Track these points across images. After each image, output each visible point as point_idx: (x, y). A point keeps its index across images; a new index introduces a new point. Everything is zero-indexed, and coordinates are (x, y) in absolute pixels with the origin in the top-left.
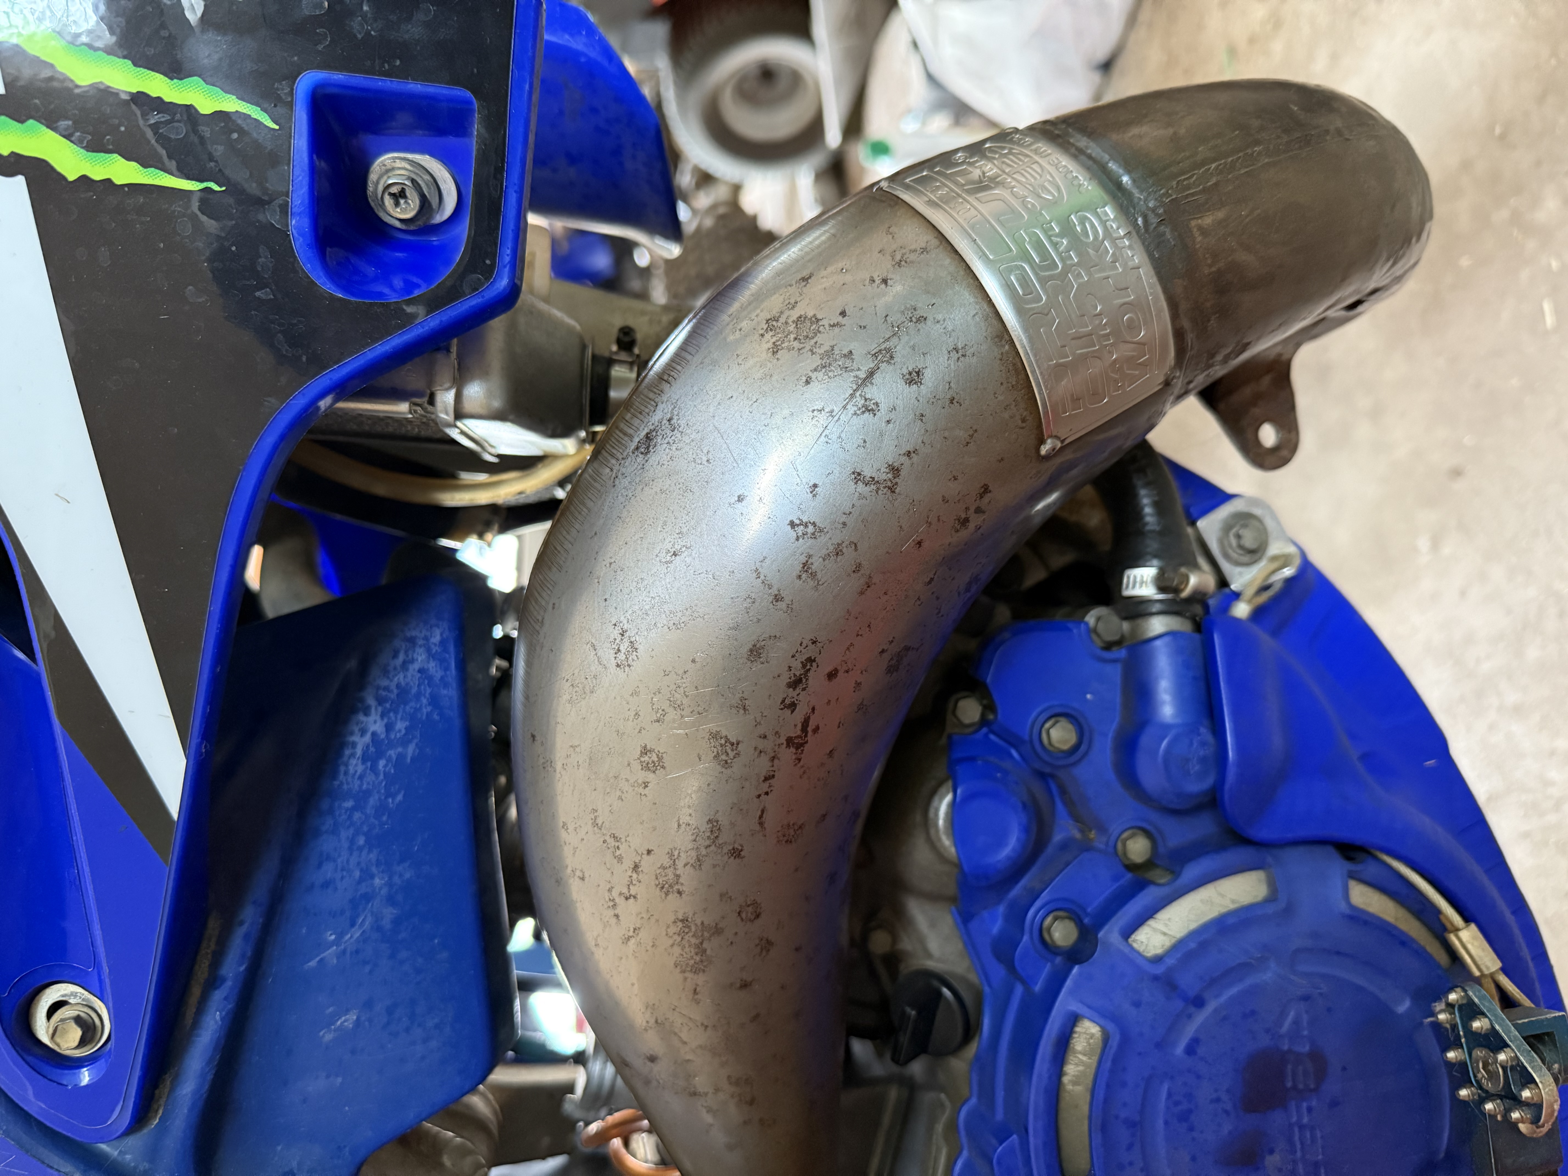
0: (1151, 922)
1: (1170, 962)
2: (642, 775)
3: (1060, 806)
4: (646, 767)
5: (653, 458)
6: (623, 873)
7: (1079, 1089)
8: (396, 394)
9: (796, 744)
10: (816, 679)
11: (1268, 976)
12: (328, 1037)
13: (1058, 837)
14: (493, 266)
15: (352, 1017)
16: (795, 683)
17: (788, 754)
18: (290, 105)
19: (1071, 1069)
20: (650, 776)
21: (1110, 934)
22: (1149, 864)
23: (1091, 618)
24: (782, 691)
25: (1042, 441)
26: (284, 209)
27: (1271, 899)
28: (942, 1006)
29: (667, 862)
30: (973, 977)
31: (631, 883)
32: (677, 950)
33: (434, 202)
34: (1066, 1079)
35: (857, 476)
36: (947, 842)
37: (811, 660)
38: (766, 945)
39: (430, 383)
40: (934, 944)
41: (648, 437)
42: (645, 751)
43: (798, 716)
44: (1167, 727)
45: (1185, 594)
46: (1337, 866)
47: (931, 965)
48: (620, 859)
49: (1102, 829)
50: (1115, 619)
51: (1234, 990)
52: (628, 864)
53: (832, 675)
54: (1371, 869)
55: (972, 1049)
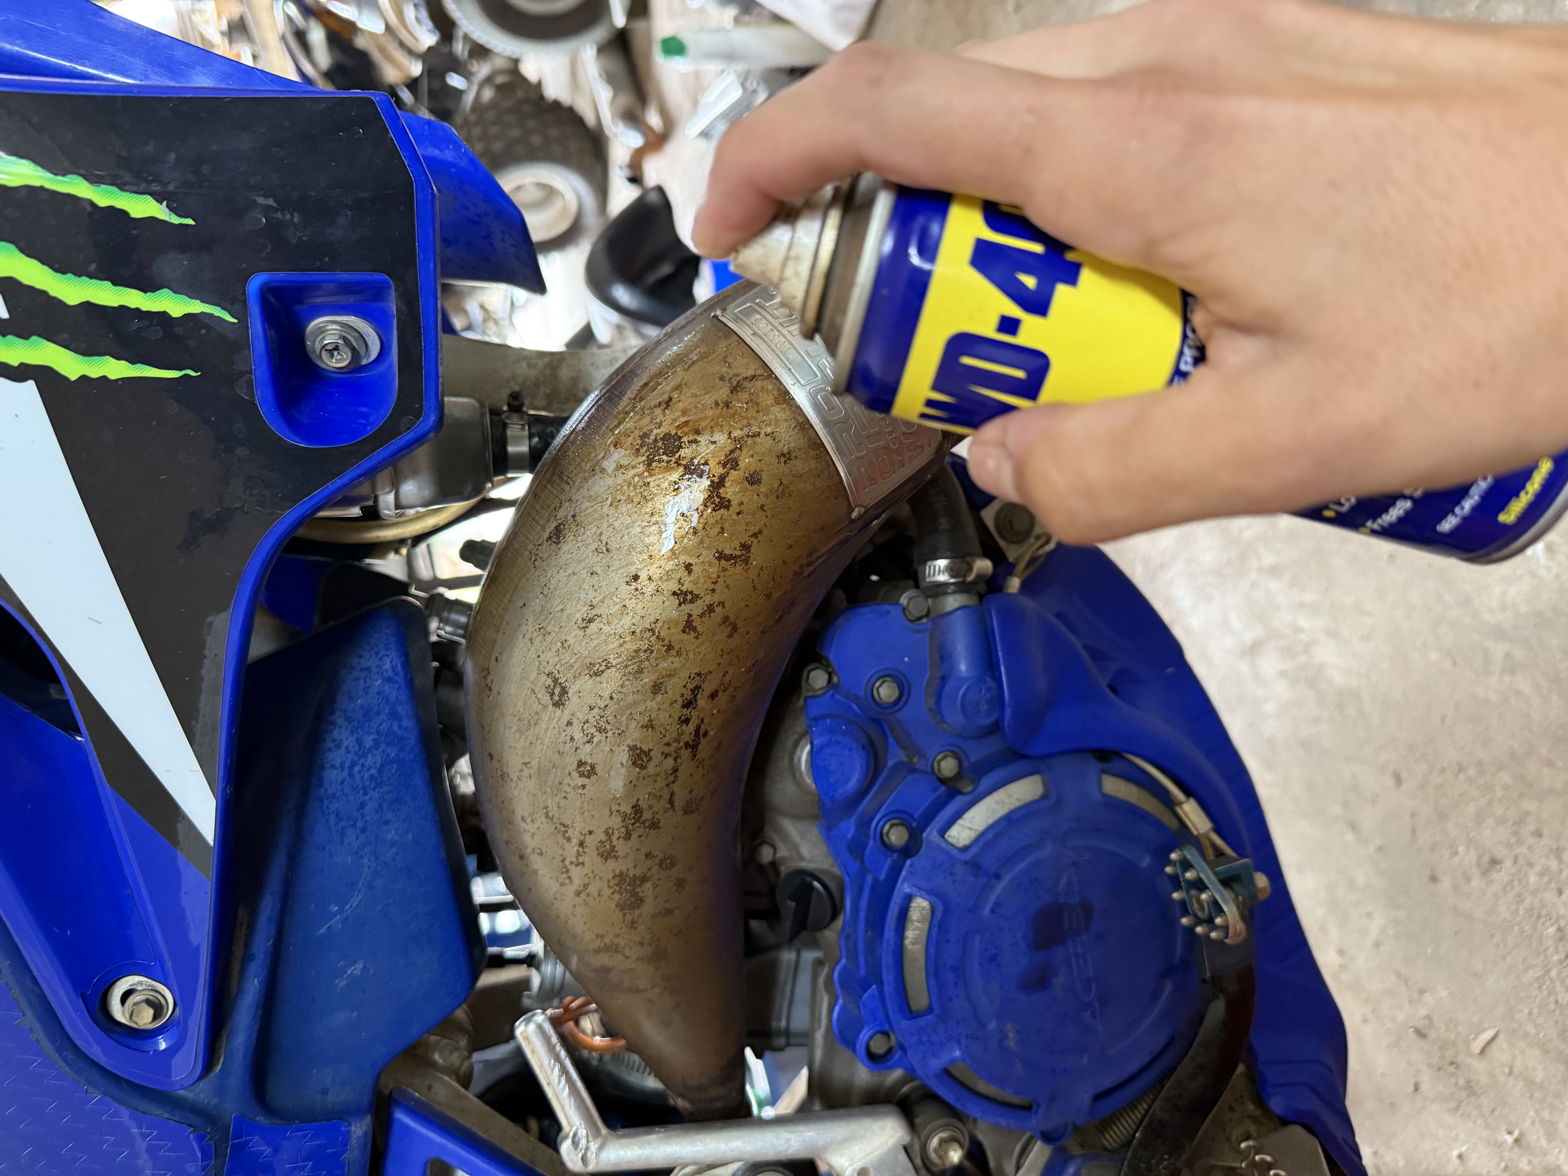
0: (960, 822)
1: (974, 850)
2: (580, 781)
3: (891, 740)
4: (582, 775)
5: (565, 548)
6: (571, 849)
7: (917, 947)
8: (348, 502)
9: (693, 746)
10: (702, 701)
11: (1047, 851)
12: (341, 983)
13: (890, 763)
14: (420, 410)
15: (360, 966)
16: (688, 704)
17: (686, 754)
18: (245, 302)
19: (910, 934)
20: (586, 781)
21: (931, 834)
22: (958, 776)
23: (903, 600)
24: (677, 711)
25: (853, 510)
26: (250, 383)
27: (1044, 797)
28: (814, 896)
29: (603, 837)
30: (836, 870)
31: (578, 855)
32: (617, 896)
33: (362, 352)
34: (907, 942)
35: (721, 556)
36: (809, 780)
37: (698, 688)
38: (680, 883)
39: (373, 489)
40: (805, 850)
41: (557, 528)
42: (581, 764)
43: (691, 727)
44: (963, 680)
45: (971, 578)
46: (1093, 767)
47: (803, 865)
48: (569, 840)
49: (922, 755)
50: (921, 600)
51: (1023, 865)
52: (575, 841)
53: (713, 696)
54: (1117, 765)
55: (839, 923)
